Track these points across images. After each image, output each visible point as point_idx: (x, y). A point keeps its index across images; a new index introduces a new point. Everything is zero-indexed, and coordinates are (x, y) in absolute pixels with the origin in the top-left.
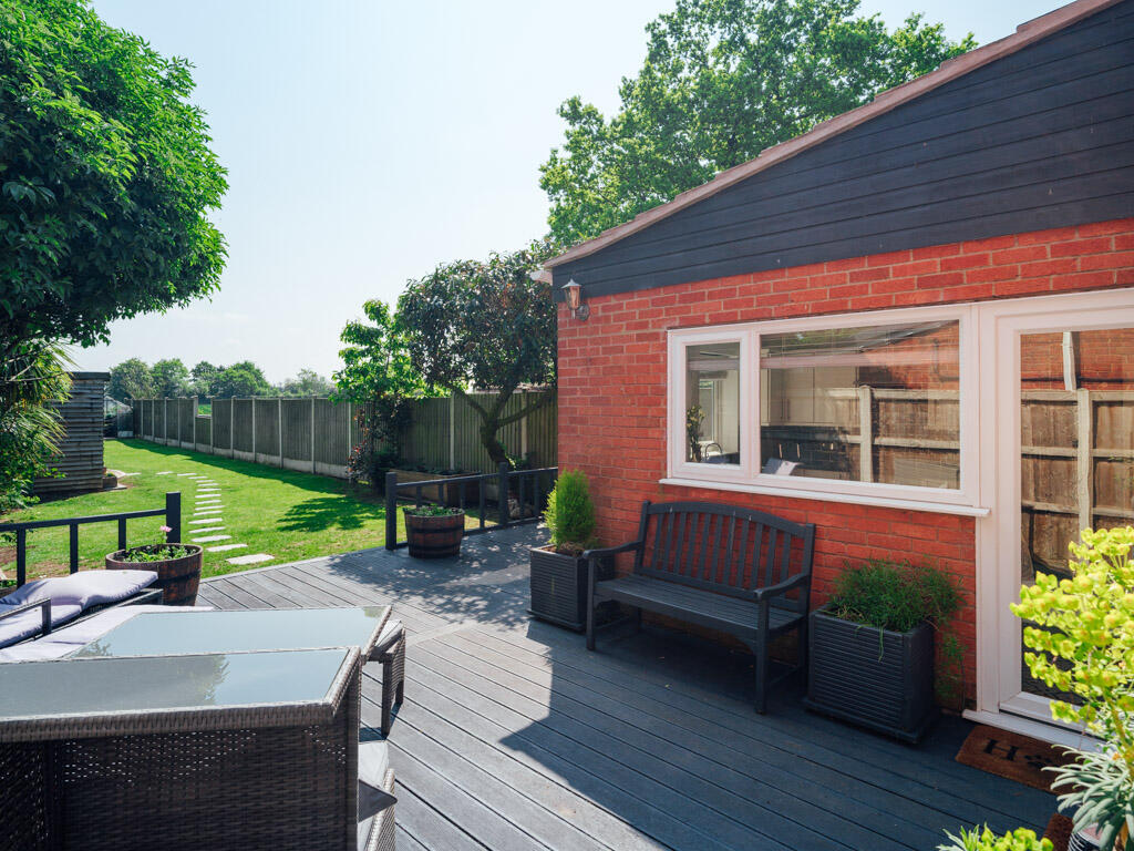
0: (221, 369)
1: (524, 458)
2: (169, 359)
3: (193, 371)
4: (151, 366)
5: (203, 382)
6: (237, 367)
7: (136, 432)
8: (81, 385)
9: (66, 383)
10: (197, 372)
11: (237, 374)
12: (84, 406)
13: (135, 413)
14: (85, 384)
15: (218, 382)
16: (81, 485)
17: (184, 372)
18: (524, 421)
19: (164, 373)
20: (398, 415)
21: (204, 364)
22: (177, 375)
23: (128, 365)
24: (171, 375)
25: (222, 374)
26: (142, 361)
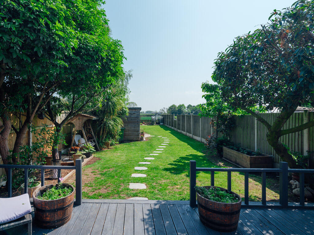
0: (194, 106)
1: (306, 154)
2: (181, 104)
3: (187, 107)
4: (177, 106)
5: (189, 110)
6: (198, 106)
7: (164, 123)
8: (135, 111)
9: (127, 111)
10: (188, 107)
11: (198, 108)
12: (135, 117)
13: (164, 118)
14: (136, 111)
15: (193, 110)
16: (135, 139)
17: (185, 107)
18: (305, 131)
19: (180, 108)
20: (229, 122)
21: (190, 105)
22: (183, 108)
23: (172, 106)
24: (182, 108)
25: (194, 108)
26: (176, 105)
